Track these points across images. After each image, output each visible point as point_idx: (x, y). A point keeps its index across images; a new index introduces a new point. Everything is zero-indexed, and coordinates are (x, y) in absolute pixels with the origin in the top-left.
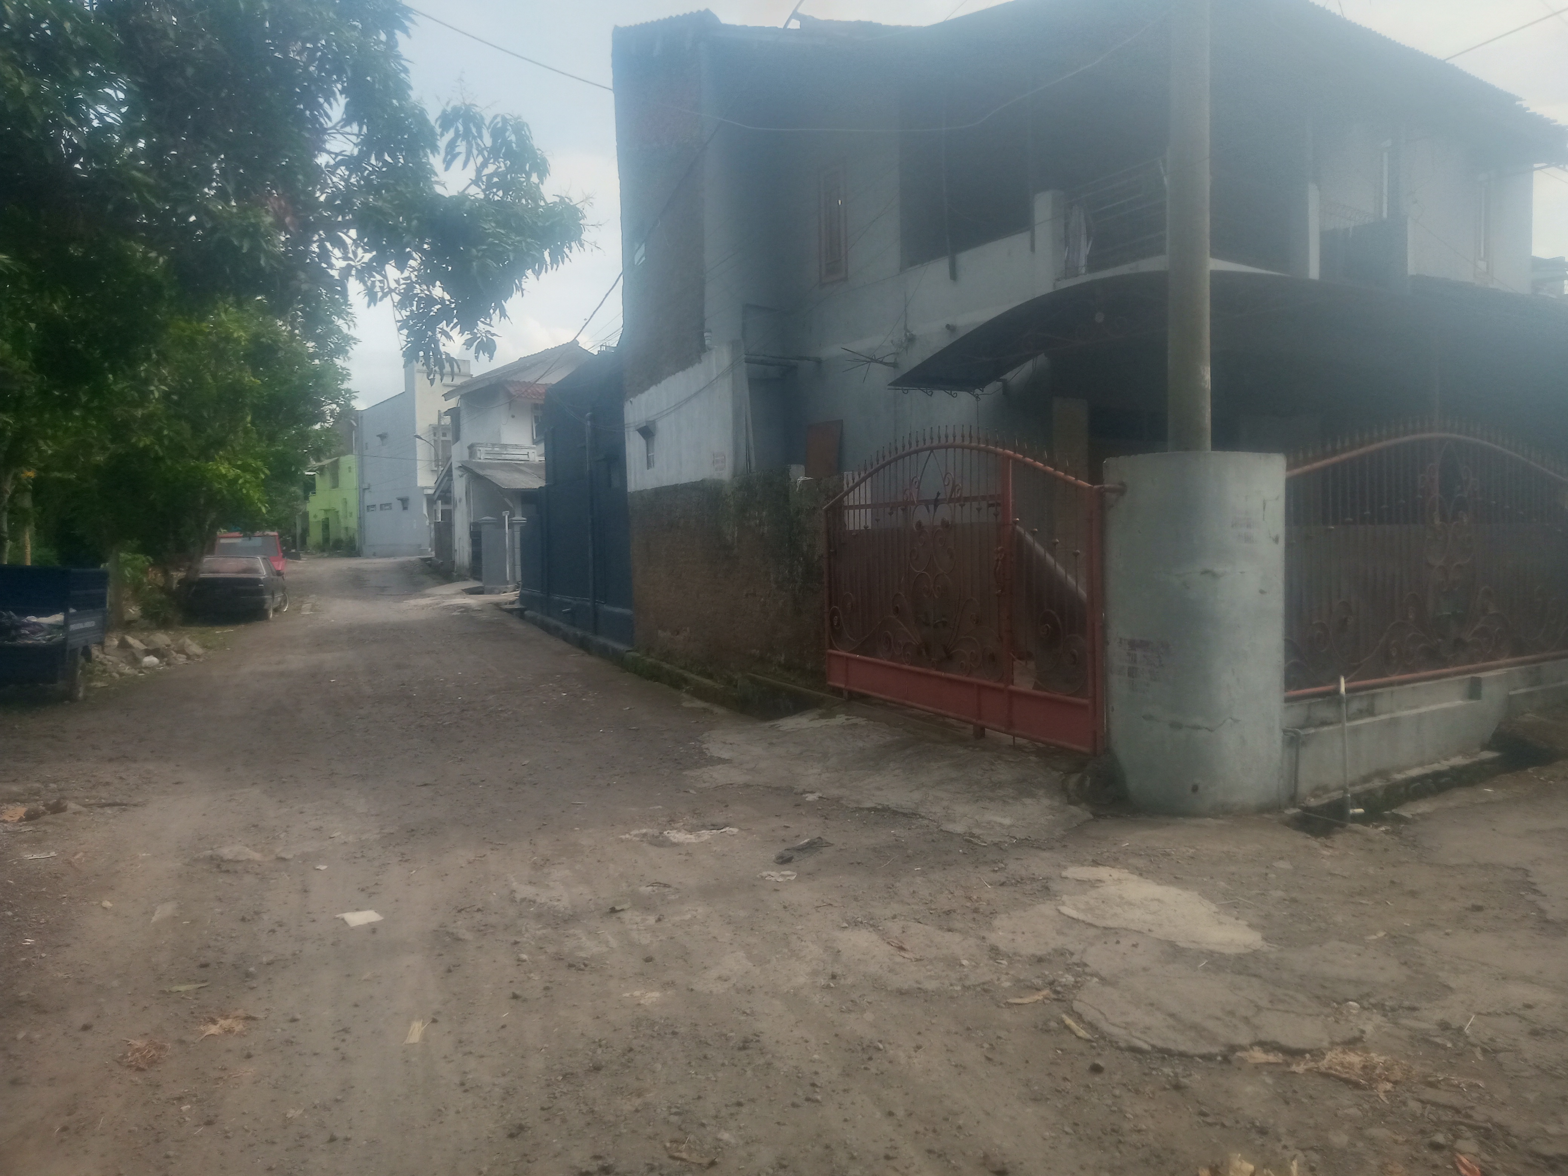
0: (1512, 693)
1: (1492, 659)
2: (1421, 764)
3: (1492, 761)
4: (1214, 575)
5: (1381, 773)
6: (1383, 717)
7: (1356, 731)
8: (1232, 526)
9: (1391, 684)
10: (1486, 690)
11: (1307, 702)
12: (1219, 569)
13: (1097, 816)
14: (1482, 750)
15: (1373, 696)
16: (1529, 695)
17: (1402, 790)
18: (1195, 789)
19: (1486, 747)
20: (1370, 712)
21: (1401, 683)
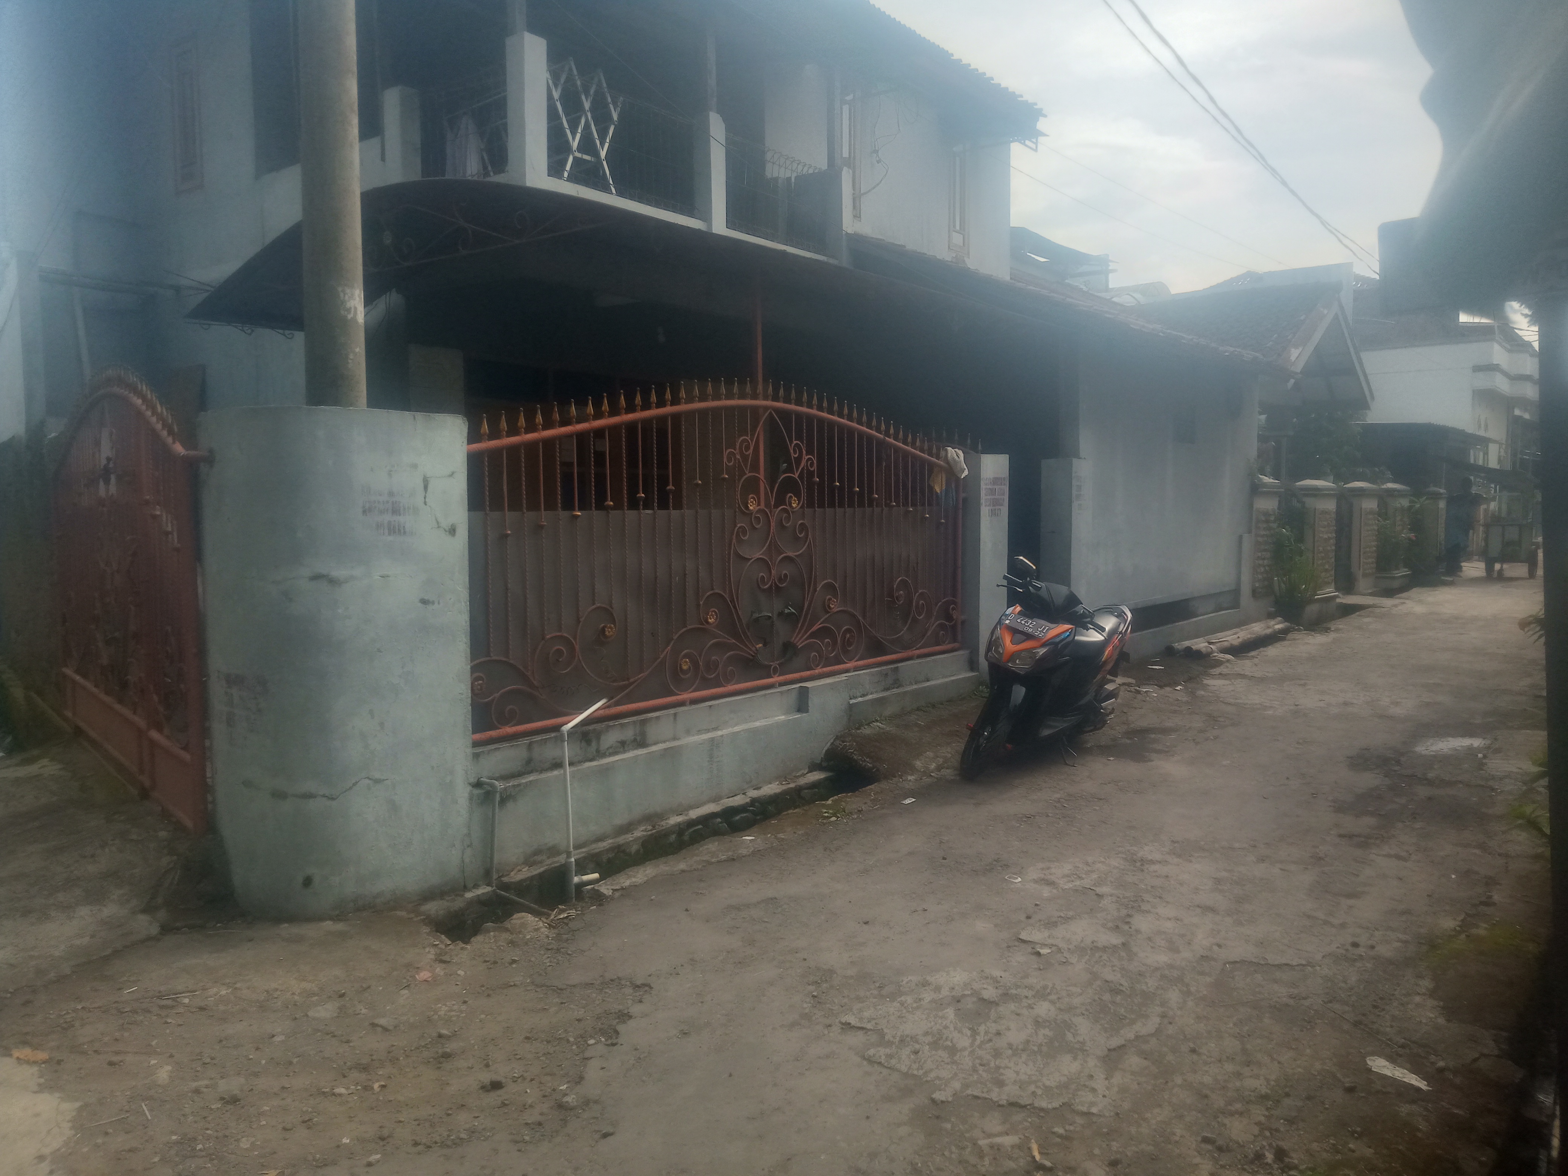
0: (852, 702)
1: (840, 662)
2: (716, 799)
3: (814, 785)
4: (333, 582)
5: (649, 818)
6: (654, 748)
7: (605, 771)
8: (364, 512)
9: (682, 704)
10: (814, 701)
11: (526, 741)
12: (338, 573)
13: (166, 929)
14: (810, 771)
15: (644, 722)
16: (881, 701)
17: (673, 837)
18: (308, 882)
19: (814, 767)
20: (640, 742)
21: (694, 702)
